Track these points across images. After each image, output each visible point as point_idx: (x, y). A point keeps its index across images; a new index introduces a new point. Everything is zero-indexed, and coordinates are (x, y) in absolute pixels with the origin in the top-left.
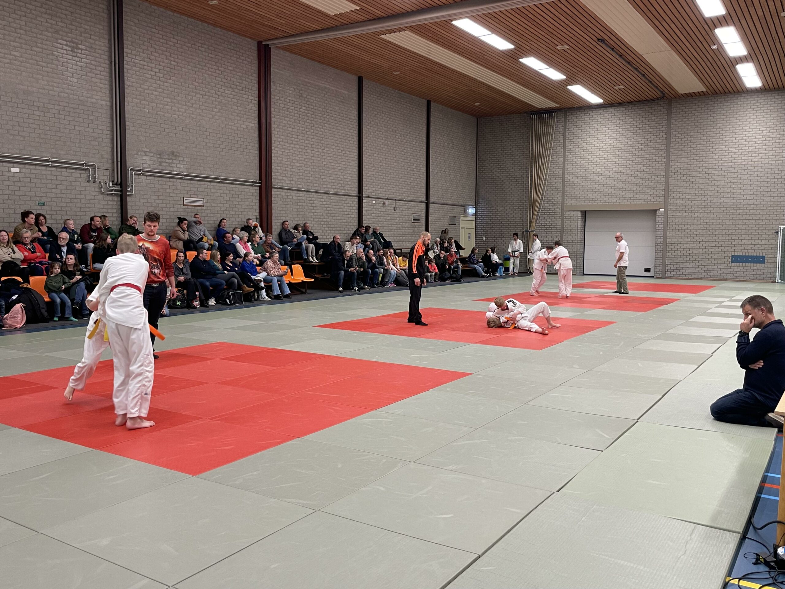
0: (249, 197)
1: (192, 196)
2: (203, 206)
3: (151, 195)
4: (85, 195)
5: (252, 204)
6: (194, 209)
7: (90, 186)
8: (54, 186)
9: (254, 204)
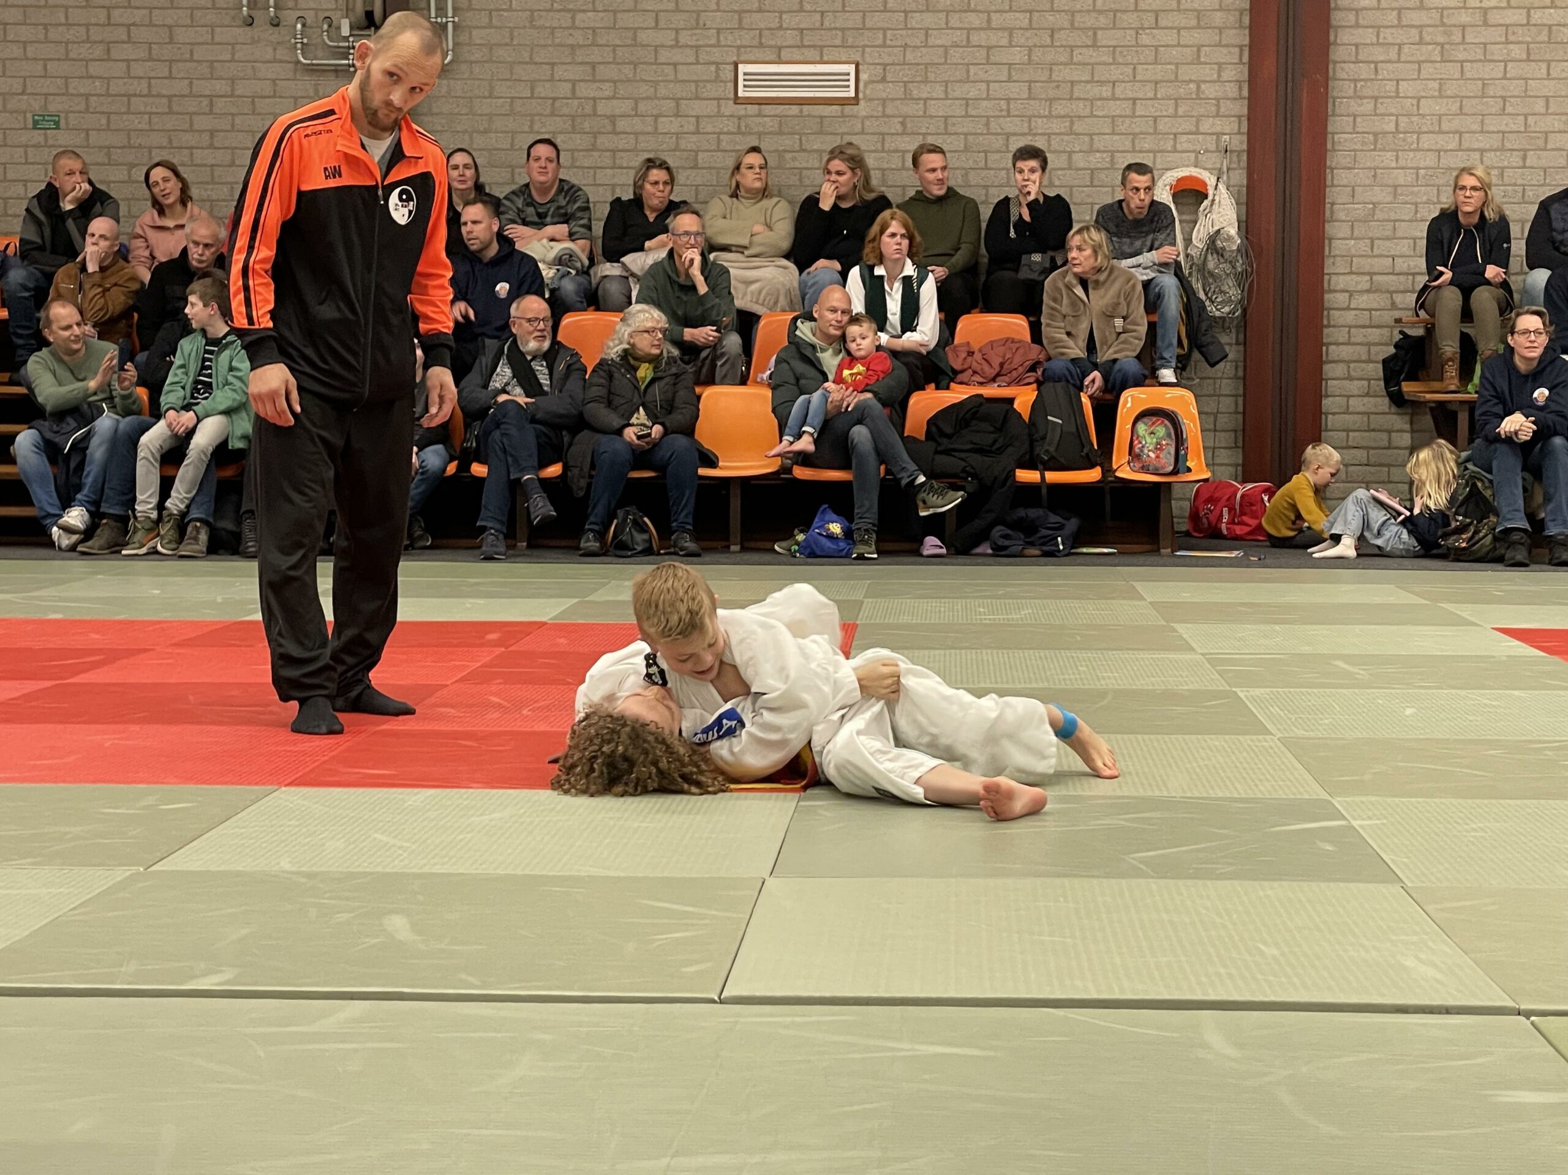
0: (1170, 38)
1: (785, 54)
2: (855, 100)
3: (553, 64)
4: (233, 80)
5: (1189, 72)
6: (801, 115)
7: (254, 41)
8: (99, 51)
9: (1208, 72)
